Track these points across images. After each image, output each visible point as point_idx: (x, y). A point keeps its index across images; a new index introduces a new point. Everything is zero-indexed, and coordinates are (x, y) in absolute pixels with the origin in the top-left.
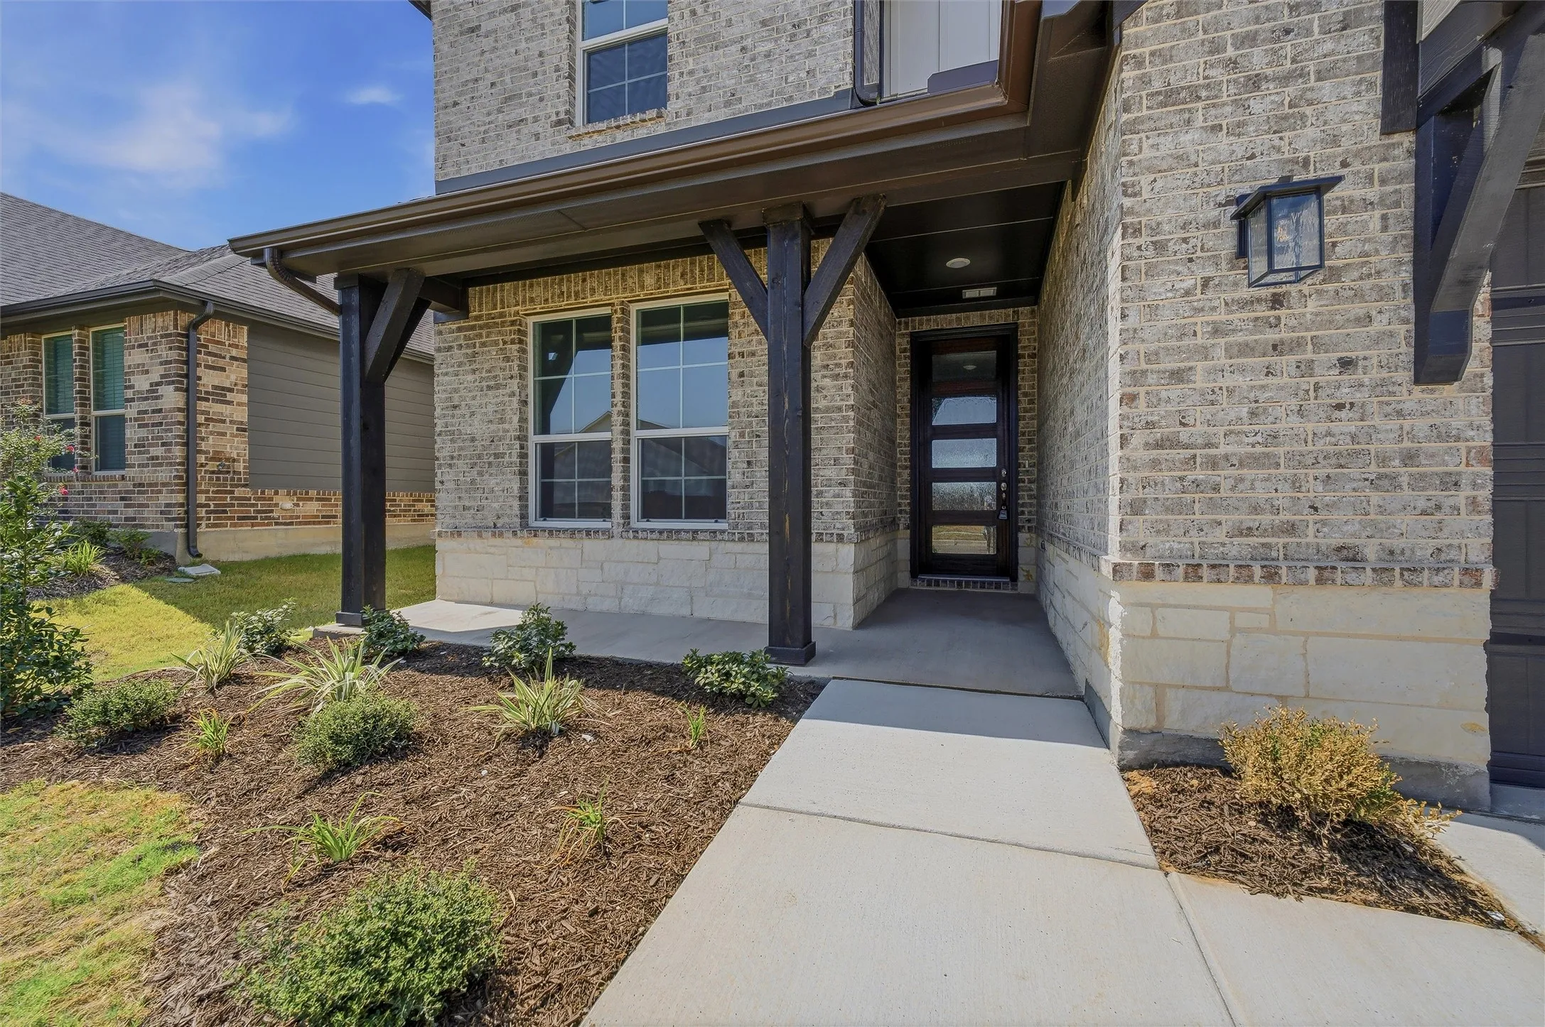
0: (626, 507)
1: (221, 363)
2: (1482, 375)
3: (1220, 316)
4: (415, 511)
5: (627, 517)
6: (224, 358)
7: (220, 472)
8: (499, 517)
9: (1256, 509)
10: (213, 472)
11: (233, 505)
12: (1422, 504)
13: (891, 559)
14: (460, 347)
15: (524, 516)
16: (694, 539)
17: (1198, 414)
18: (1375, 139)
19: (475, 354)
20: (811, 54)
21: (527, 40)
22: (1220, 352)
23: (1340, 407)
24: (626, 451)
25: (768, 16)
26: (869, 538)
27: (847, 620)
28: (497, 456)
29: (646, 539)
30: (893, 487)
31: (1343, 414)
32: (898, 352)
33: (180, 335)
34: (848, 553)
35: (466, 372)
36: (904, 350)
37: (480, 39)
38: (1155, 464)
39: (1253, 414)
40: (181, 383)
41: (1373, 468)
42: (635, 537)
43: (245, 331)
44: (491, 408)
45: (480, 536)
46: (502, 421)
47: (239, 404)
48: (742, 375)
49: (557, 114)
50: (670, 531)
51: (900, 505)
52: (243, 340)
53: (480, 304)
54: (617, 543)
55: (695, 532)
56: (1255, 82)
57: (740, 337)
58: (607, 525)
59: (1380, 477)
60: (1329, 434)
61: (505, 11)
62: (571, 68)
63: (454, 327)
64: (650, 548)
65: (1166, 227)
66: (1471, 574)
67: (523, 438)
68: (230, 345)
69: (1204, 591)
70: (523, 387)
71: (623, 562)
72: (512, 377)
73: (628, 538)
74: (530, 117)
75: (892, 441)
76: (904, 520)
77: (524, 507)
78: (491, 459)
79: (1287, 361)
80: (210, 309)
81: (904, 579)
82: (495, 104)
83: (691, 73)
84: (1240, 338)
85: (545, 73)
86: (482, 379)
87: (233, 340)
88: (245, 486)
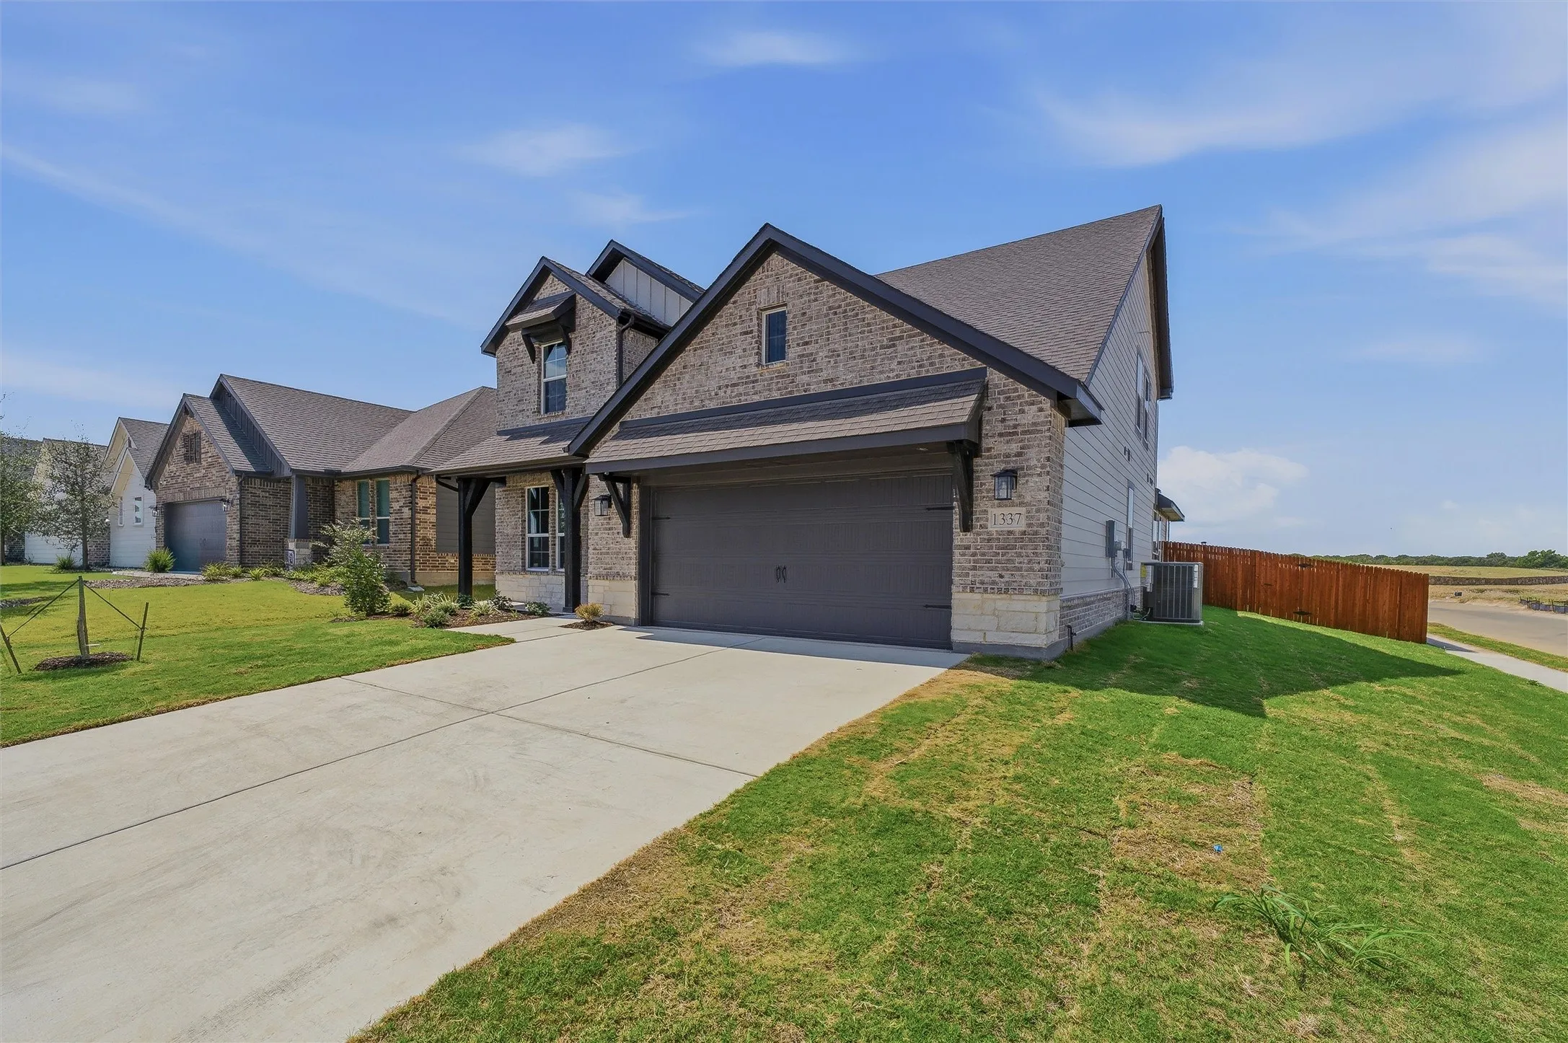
0: (554, 563)
1: (425, 496)
2: (634, 537)
3: (602, 521)
5: (554, 566)
6: (426, 493)
7: (424, 545)
8: (516, 567)
9: (607, 564)
10: (422, 545)
11: (428, 560)
12: (627, 563)
14: (503, 498)
15: (524, 566)
17: (599, 542)
19: (508, 500)
21: (525, 378)
22: (602, 529)
23: (617, 542)
24: (553, 541)
25: (594, 380)
28: (515, 542)
29: (559, 575)
31: (617, 544)
33: (410, 485)
35: (505, 508)
37: (511, 376)
38: (593, 553)
39: (606, 543)
40: (410, 506)
41: (621, 555)
42: (556, 575)
43: (434, 480)
44: (514, 523)
45: (510, 574)
46: (517, 528)
47: (432, 514)
49: (536, 408)
52: (433, 485)
53: (510, 481)
54: (550, 577)
58: (549, 570)
59: (624, 557)
60: (616, 547)
61: (518, 366)
62: (540, 389)
63: (502, 490)
64: (559, 579)
66: (632, 577)
67: (524, 535)
68: (428, 487)
69: (600, 582)
70: (525, 515)
71: (552, 584)
72: (520, 511)
73: (554, 575)
74: (527, 409)
77: (524, 563)
78: (513, 543)
79: (611, 532)
80: (420, 473)
82: (515, 402)
83: (573, 399)
84: (604, 526)
85: (530, 392)
86: (511, 511)
87: (429, 485)
88: (434, 551)
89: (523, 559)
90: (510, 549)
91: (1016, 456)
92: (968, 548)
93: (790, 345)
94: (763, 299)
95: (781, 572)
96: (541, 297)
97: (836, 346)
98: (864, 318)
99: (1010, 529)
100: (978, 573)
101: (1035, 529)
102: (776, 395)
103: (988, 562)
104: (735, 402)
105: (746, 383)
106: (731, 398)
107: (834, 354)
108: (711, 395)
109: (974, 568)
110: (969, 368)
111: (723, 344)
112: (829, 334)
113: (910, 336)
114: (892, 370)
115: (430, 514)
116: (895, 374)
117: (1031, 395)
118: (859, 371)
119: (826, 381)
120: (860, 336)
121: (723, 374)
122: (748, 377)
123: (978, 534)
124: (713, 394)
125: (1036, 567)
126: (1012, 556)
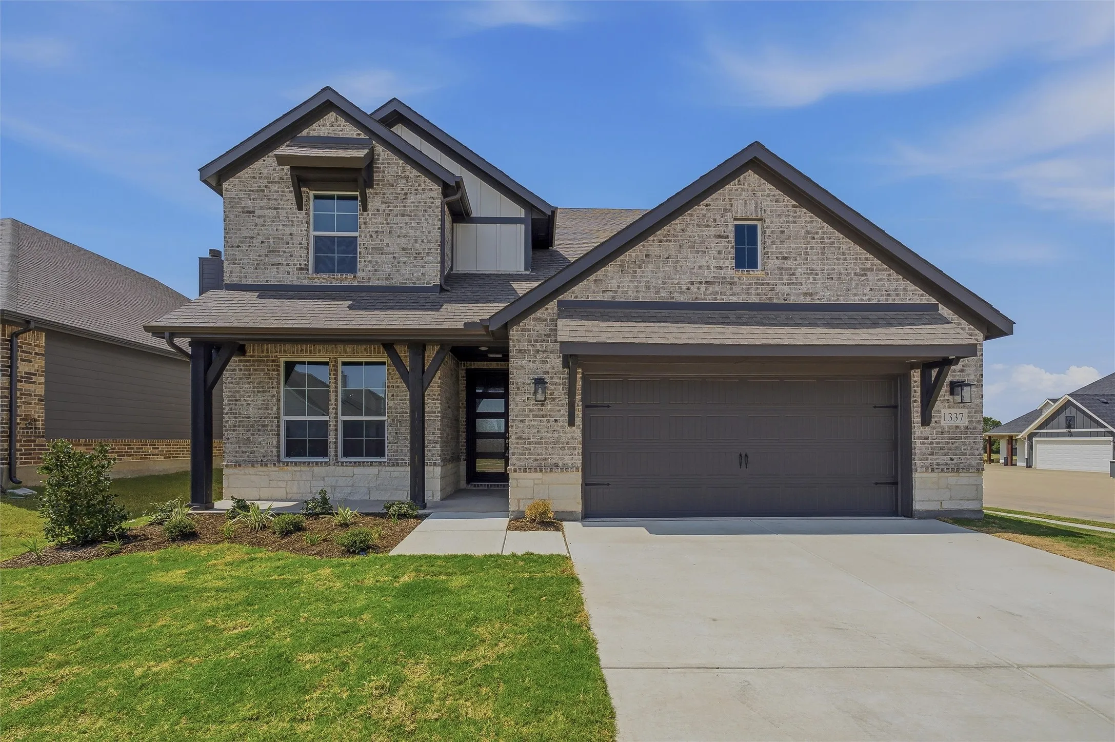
0: (336, 451)
1: (29, 357)
2: (580, 425)
3: (531, 407)
4: (143, 452)
5: (336, 456)
6: (31, 354)
7: (27, 428)
8: (264, 457)
9: (538, 455)
10: (23, 428)
11: (35, 450)
12: (570, 453)
13: (457, 474)
14: (241, 370)
15: (279, 456)
16: (371, 465)
17: (527, 431)
18: (561, 369)
19: (249, 375)
20: (423, 267)
21: (283, 225)
22: (531, 416)
23: (555, 431)
24: (336, 426)
25: (405, 247)
26: (446, 464)
27: (438, 497)
28: (263, 426)
29: (347, 466)
30: (458, 442)
31: (555, 432)
32: (460, 378)
33: (7, 340)
34: (438, 470)
35: (244, 383)
36: (463, 377)
37: (254, 218)
38: (517, 443)
39: (538, 431)
40: (7, 371)
41: (561, 445)
42: (342, 465)
43: (44, 336)
44: (260, 402)
45: (253, 466)
46: (267, 409)
47: (39, 384)
48: (393, 395)
49: (300, 265)
50: (359, 462)
51: (461, 449)
52: (43, 342)
53: (254, 350)
54: (332, 468)
55: (372, 462)
56: (538, 351)
57: (392, 379)
58: (326, 460)
59: (562, 447)
60: (553, 437)
61: (270, 208)
62: (308, 244)
63: (237, 359)
64: (349, 470)
65: (520, 383)
66: (577, 469)
67: (278, 418)
68: (35, 346)
69: (528, 475)
70: (278, 393)
71: (335, 477)
72: (273, 388)
73: (338, 466)
74: (285, 263)
75: (457, 420)
76: (463, 457)
77: (279, 452)
78: (260, 428)
79: (544, 419)
80: (32, 325)
81: (463, 484)
82: (263, 252)
83: (370, 262)
84: (534, 413)
85: (293, 243)
86: (254, 387)
87: (36, 342)
88: (43, 437)
89: (278, 447)
90: (253, 435)
91: (959, 371)
92: (927, 438)
93: (769, 257)
94: (739, 209)
95: (744, 459)
96: (313, 134)
97: (815, 266)
98: (840, 247)
99: (957, 425)
100: (935, 457)
101: (974, 425)
102: (754, 299)
103: (942, 449)
104: (709, 299)
105: (723, 283)
106: (705, 295)
107: (812, 272)
108: (681, 289)
109: (932, 454)
110: (926, 302)
111: (695, 242)
112: (806, 254)
113: (879, 270)
114: (865, 295)
115: (34, 383)
116: (867, 297)
117: (969, 329)
118: (836, 291)
119: (805, 294)
120: (835, 261)
121: (695, 270)
122: (724, 278)
123: (934, 428)
124: (684, 288)
125: (976, 452)
126: (959, 445)
